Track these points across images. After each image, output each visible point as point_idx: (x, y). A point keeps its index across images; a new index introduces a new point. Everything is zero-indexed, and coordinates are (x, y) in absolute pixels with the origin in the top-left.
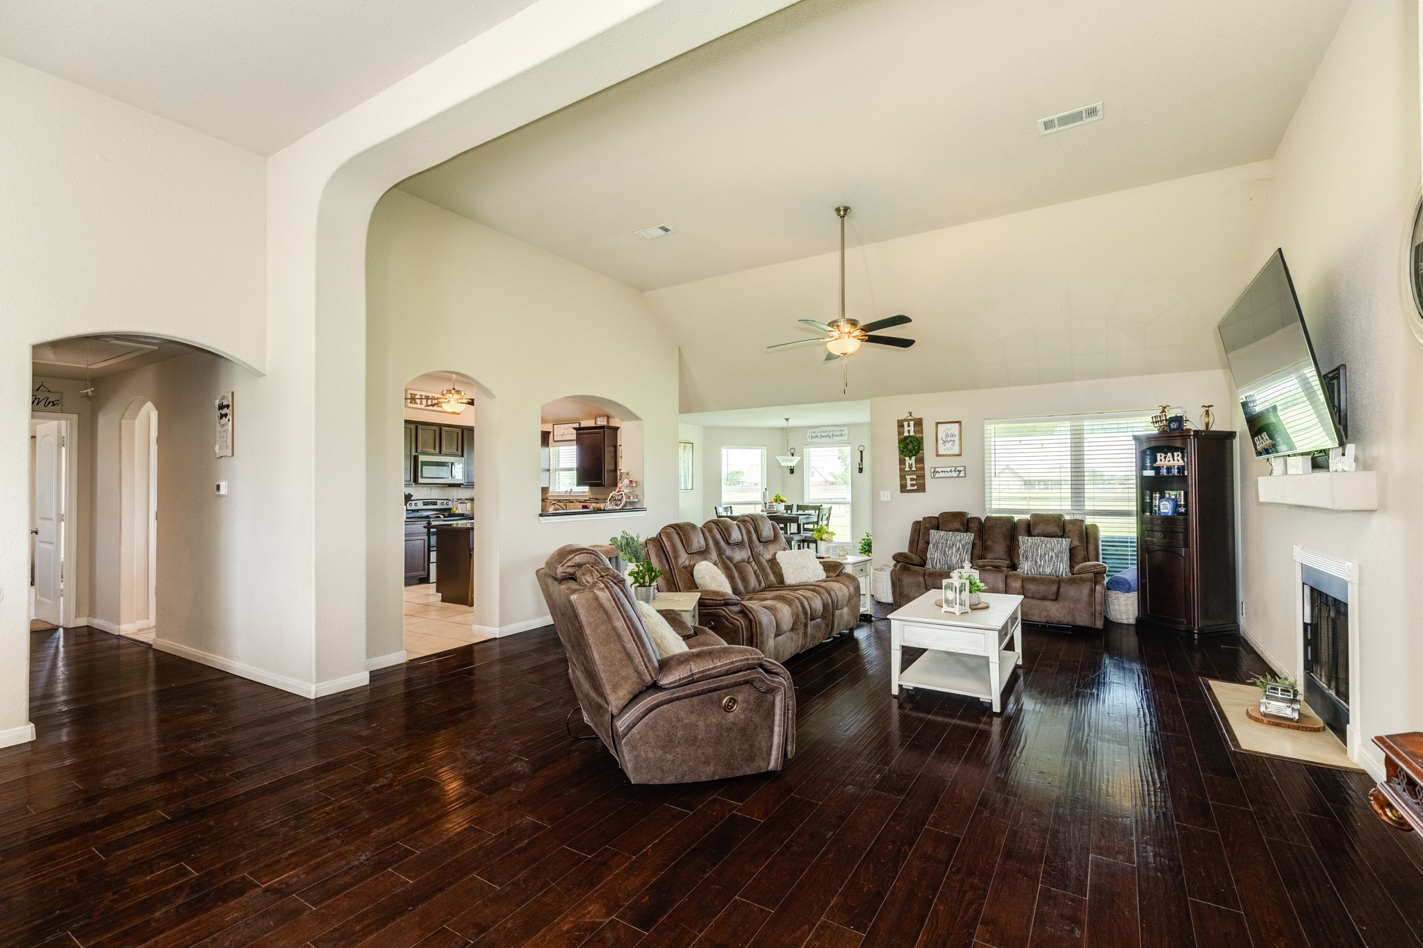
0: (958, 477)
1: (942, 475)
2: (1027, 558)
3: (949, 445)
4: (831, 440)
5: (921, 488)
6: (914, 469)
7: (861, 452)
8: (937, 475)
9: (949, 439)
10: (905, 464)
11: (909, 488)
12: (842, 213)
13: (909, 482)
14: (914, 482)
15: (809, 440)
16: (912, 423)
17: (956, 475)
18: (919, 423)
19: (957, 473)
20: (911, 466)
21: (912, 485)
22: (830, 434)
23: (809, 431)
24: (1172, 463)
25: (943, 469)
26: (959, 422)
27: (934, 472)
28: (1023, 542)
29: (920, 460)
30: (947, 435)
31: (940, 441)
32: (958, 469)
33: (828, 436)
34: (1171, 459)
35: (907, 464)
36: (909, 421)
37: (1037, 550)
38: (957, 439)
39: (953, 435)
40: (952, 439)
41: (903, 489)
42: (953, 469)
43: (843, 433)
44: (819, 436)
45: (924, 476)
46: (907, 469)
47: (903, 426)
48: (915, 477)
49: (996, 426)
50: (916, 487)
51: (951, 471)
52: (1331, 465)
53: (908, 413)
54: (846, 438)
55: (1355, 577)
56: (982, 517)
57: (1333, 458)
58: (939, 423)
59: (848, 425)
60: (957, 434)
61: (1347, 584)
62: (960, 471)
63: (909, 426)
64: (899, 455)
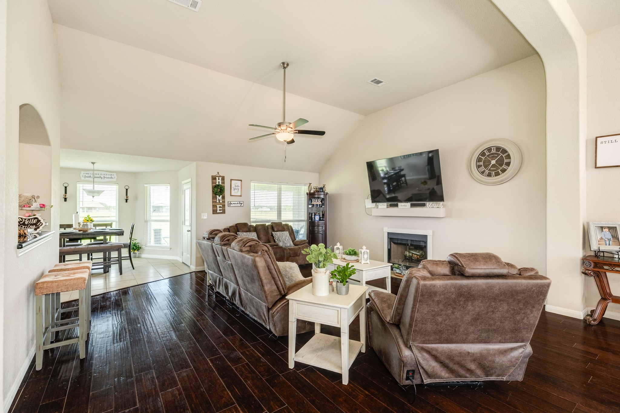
0: (241, 206)
1: (233, 205)
2: (280, 241)
3: (236, 191)
4: (103, 180)
5: (224, 212)
6: (221, 202)
7: (127, 190)
8: (231, 205)
9: (236, 188)
10: (217, 199)
11: (218, 211)
12: (285, 66)
13: (218, 209)
14: (221, 209)
15: (83, 179)
16: (220, 178)
17: (240, 206)
18: (223, 178)
19: (240, 204)
20: (219, 201)
21: (220, 210)
22: (102, 176)
23: (82, 172)
24: (317, 203)
25: (234, 202)
26: (241, 180)
27: (230, 203)
28: (276, 234)
29: (223, 198)
30: (235, 186)
31: (232, 189)
32: (241, 202)
33: (100, 177)
34: (317, 202)
35: (218, 199)
36: (219, 177)
37: (283, 237)
38: (240, 188)
39: (238, 186)
40: (238, 188)
41: (215, 212)
42: (239, 202)
43: (113, 177)
44: (92, 176)
45: (225, 206)
46: (218, 202)
47: (216, 179)
48: (221, 206)
49: (255, 184)
50: (221, 211)
51: (237, 203)
52: (427, 206)
53: (218, 173)
54: (115, 180)
55: (431, 234)
56: (254, 224)
57: (430, 204)
58: (232, 180)
59: (117, 172)
60: (240, 185)
61: (426, 236)
62: (241, 204)
63: (219, 180)
64: (212, 194)
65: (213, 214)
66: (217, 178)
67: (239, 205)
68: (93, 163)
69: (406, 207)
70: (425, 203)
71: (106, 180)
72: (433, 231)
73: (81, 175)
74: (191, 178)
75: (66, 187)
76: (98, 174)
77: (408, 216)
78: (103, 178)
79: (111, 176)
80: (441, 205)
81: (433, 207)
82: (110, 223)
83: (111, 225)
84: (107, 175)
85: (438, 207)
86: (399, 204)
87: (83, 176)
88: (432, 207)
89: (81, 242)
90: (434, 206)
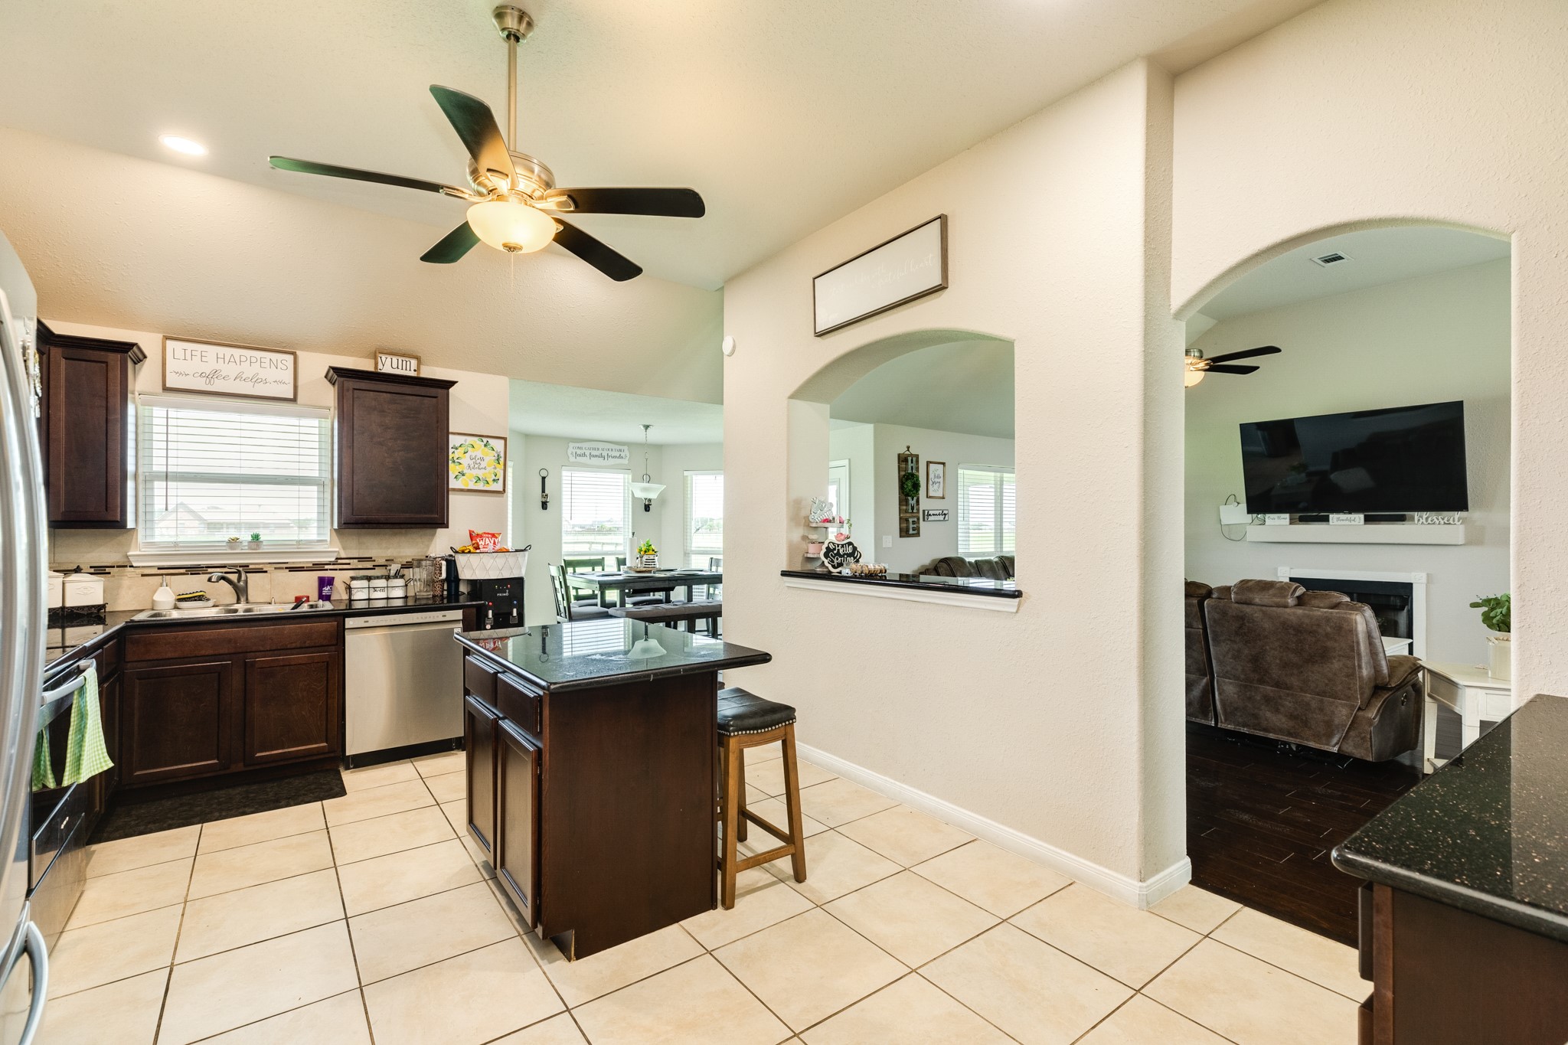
1: (933, 518)
3: (936, 486)
4: (606, 462)
5: (917, 533)
6: (913, 510)
8: (931, 518)
9: (936, 480)
10: (906, 505)
11: (909, 531)
13: (909, 526)
14: (913, 526)
15: (572, 459)
16: (913, 459)
17: (943, 519)
18: (916, 460)
19: (944, 516)
20: (911, 508)
21: (912, 529)
22: (605, 453)
23: (572, 445)
25: (933, 512)
26: (944, 464)
27: (927, 514)
29: (917, 502)
30: (934, 477)
31: (930, 482)
32: (944, 511)
33: (601, 456)
35: (908, 506)
36: (910, 456)
38: (941, 480)
39: (938, 476)
40: (938, 480)
41: (904, 532)
42: (941, 512)
43: (623, 454)
44: (587, 453)
45: (920, 519)
46: (908, 510)
47: (906, 461)
48: (914, 520)
49: (965, 471)
50: (914, 531)
51: (939, 514)
52: (1416, 521)
53: (908, 448)
54: (626, 461)
55: (1424, 580)
56: (972, 560)
57: (1425, 517)
58: (931, 462)
59: (629, 444)
60: (942, 475)
61: (1409, 587)
62: (945, 514)
63: (912, 462)
64: (899, 494)
65: (901, 537)
66: (910, 459)
67: (941, 518)
68: (647, 427)
69: (1353, 523)
70: (1405, 515)
71: (612, 461)
72: (1428, 574)
73: (569, 452)
74: (850, 460)
75: (544, 478)
76: (598, 449)
77: (1361, 542)
78: (606, 457)
79: (620, 453)
80: (1456, 520)
81: (1434, 524)
82: (600, 557)
83: (600, 563)
84: (612, 450)
85: (1450, 524)
86: (1331, 516)
87: (572, 453)
88: (1429, 521)
89: (654, 595)
90: (1436, 520)
